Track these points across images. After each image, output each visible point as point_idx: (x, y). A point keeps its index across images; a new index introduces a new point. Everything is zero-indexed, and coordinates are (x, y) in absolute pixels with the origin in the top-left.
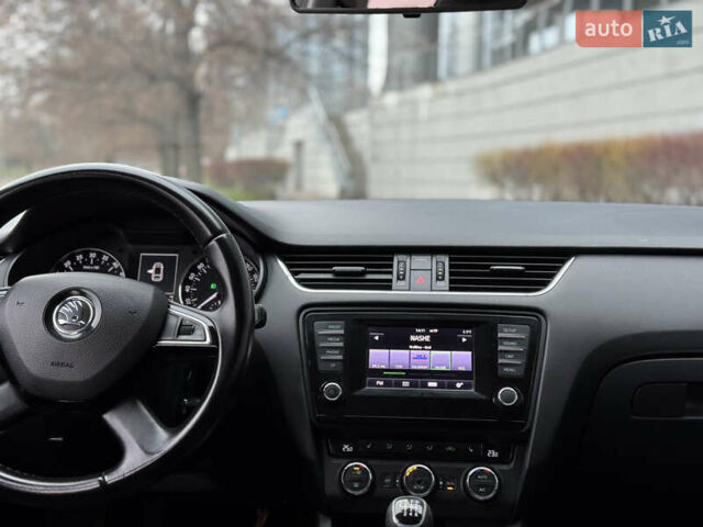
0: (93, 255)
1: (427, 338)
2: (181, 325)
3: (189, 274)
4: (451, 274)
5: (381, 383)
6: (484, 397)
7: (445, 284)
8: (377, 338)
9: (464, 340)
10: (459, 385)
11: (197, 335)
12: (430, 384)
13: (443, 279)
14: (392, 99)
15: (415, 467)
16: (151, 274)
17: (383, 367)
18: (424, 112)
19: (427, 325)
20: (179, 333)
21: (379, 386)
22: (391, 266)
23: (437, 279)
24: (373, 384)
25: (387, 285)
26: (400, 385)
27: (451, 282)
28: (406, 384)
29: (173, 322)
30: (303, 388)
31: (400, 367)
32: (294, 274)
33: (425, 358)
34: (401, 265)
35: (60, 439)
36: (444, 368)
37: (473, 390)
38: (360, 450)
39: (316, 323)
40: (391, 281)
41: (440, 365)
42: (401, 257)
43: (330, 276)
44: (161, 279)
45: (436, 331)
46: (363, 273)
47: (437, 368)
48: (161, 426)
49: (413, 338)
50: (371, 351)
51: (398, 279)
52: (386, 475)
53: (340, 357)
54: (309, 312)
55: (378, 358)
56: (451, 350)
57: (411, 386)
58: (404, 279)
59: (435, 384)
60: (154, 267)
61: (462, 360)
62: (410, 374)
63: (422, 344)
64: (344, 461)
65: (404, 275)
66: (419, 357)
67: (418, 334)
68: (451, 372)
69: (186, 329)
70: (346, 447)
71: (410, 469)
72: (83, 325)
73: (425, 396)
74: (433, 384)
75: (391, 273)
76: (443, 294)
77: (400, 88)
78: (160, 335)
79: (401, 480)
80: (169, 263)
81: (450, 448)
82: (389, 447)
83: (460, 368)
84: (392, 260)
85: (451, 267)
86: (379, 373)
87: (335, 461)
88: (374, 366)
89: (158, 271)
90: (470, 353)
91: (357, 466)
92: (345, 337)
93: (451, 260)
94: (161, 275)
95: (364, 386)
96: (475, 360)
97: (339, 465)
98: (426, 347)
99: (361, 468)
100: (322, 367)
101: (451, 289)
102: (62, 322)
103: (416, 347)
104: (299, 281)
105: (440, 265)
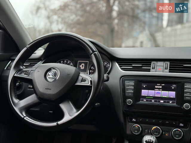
0: (65, 61)
1: (161, 87)
2: (82, 79)
3: (91, 67)
4: (170, 67)
5: (145, 100)
6: (179, 106)
7: (168, 70)
8: (144, 86)
9: (173, 88)
10: (171, 102)
11: (86, 82)
12: (161, 101)
13: (167, 69)
14: (169, 29)
15: (155, 127)
16: (81, 67)
17: (146, 95)
18: (178, 32)
19: (161, 83)
20: (81, 81)
21: (144, 101)
22: (151, 65)
23: (165, 69)
24: (143, 100)
25: (149, 70)
26: (151, 101)
27: (170, 70)
28: (153, 101)
29: (80, 78)
30: (121, 101)
31: (152, 96)
32: (120, 67)
33: (160, 93)
34: (154, 64)
35: (52, 112)
36: (166, 97)
37: (175, 104)
38: (138, 121)
39: (126, 81)
40: (150, 69)
41: (164, 96)
42: (154, 62)
43: (131, 67)
44: (83, 68)
45: (164, 85)
46: (141, 67)
47: (164, 97)
48: (75, 108)
49: (156, 87)
50: (142, 90)
51: (153, 68)
52: (146, 129)
53: (133, 92)
54: (124, 78)
55: (144, 92)
56: (168, 91)
57: (155, 102)
58: (154, 69)
59: (163, 102)
60: (82, 65)
61: (172, 94)
62: (155, 98)
63: (159, 89)
64: (133, 124)
65: (155, 67)
66: (158, 93)
67: (158, 86)
68: (168, 98)
69: (83, 80)
70: (134, 119)
71: (154, 128)
72: (55, 78)
73: (159, 105)
74: (162, 101)
75: (150, 67)
76: (167, 73)
77: (172, 26)
78: (76, 82)
79: (151, 131)
80: (86, 64)
81: (167, 122)
82: (147, 120)
83: (171, 97)
84: (151, 63)
85: (170, 65)
86: (144, 97)
87: (130, 124)
88: (143, 95)
89: (83, 66)
90: (175, 92)
91: (137, 125)
92: (134, 86)
93: (170, 63)
94: (84, 67)
95: (140, 101)
96: (176, 95)
97: (131, 125)
98: (160, 90)
99: (138, 126)
100: (127, 94)
101: (170, 72)
102: (49, 77)
103: (157, 90)
104: (122, 69)
105: (167, 65)
